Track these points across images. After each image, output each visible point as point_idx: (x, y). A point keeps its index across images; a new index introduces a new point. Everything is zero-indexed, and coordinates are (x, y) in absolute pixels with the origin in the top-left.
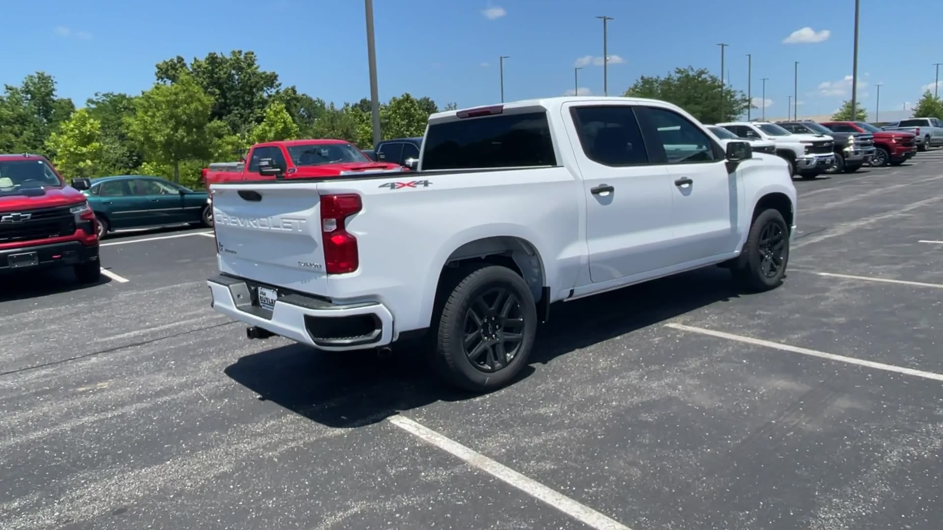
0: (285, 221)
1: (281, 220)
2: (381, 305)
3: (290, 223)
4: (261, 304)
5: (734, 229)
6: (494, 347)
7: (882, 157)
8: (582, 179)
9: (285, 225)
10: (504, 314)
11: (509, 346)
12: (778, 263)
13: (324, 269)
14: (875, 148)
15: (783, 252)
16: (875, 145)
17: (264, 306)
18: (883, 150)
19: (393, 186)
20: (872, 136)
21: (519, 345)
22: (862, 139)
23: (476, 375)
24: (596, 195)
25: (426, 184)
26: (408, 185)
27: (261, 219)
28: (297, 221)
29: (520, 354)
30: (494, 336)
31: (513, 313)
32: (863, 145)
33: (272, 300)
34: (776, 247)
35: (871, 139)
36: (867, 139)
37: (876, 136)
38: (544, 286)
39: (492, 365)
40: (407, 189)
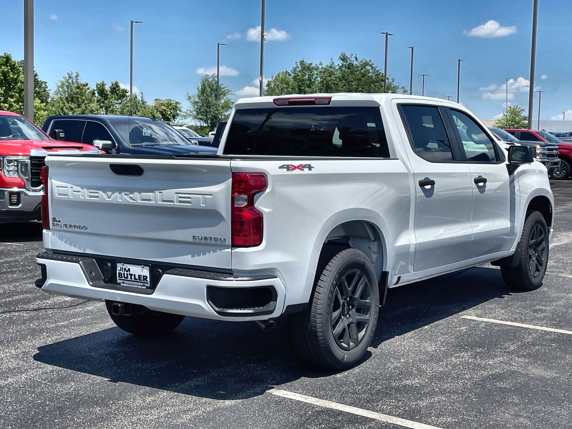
0: (180, 195)
1: (175, 195)
2: (278, 278)
3: (190, 198)
4: (119, 281)
5: (513, 227)
6: (349, 325)
7: (564, 170)
8: (413, 172)
9: (180, 199)
10: (357, 295)
11: (360, 325)
12: (541, 264)
13: (229, 242)
14: (559, 160)
15: (545, 252)
16: (561, 156)
17: (123, 283)
18: (566, 162)
19: (288, 168)
20: (558, 147)
21: (366, 326)
22: (549, 150)
23: (339, 353)
24: (422, 187)
25: (310, 167)
26: (298, 167)
27: (142, 193)
28: (200, 196)
29: (368, 334)
30: (348, 315)
31: (364, 295)
32: (549, 156)
33: (139, 276)
34: (540, 248)
35: (556, 149)
36: (553, 149)
37: (561, 147)
38: (384, 270)
39: (349, 345)
40: (297, 171)
